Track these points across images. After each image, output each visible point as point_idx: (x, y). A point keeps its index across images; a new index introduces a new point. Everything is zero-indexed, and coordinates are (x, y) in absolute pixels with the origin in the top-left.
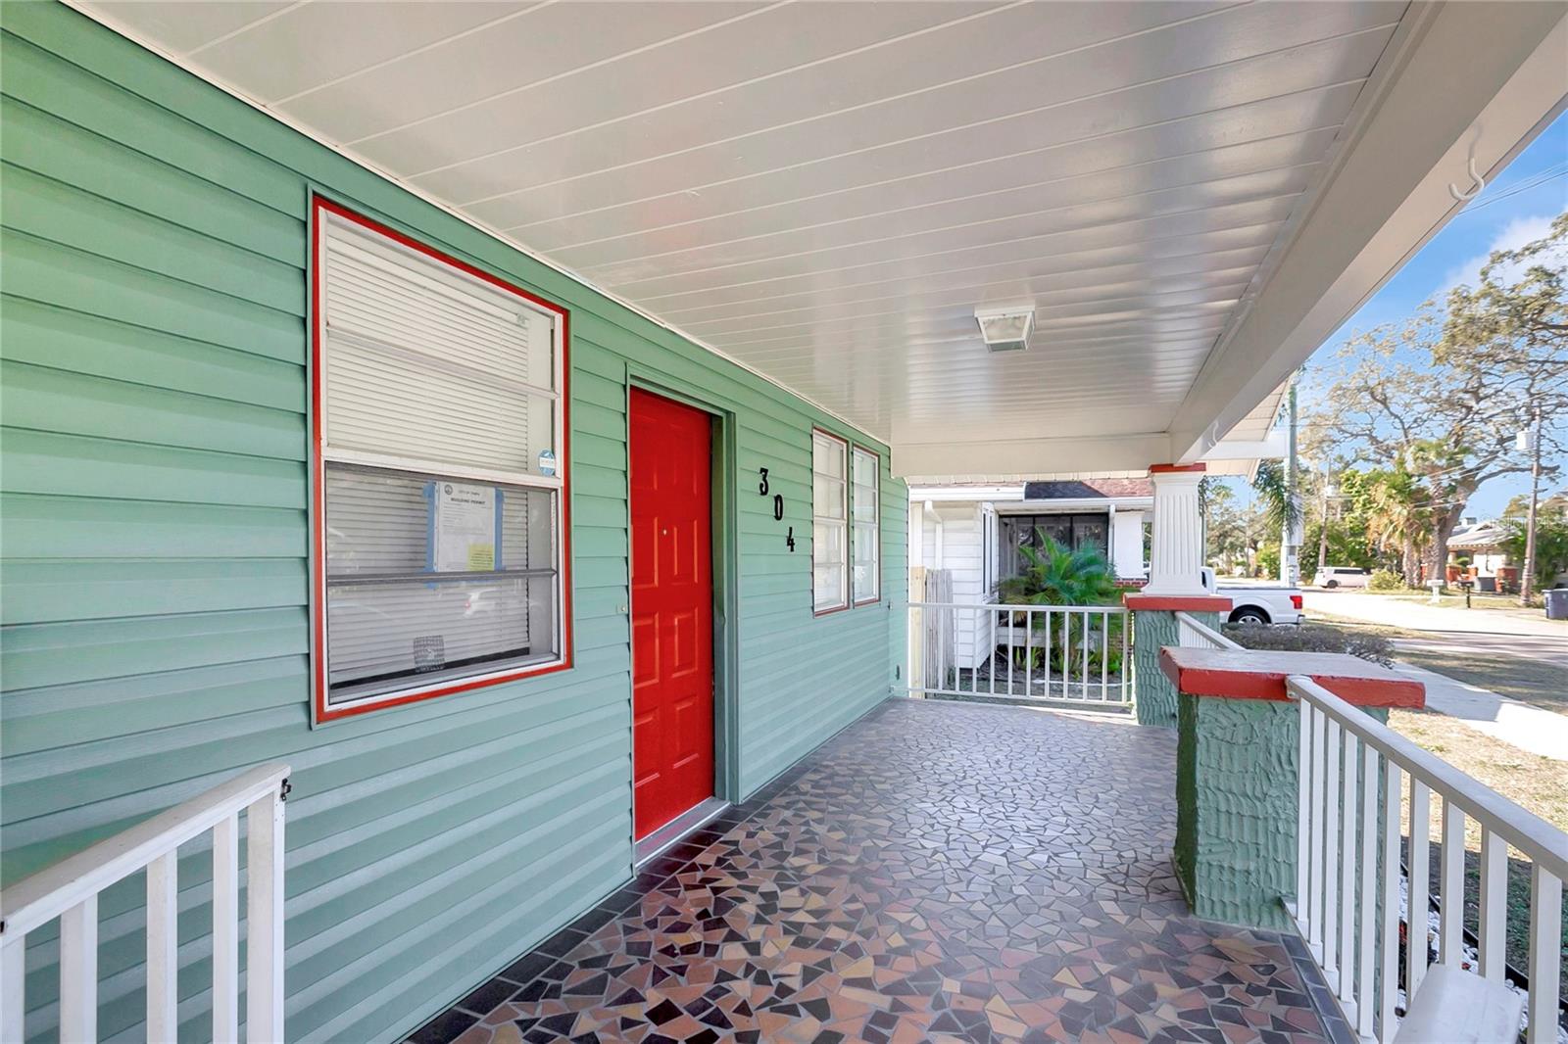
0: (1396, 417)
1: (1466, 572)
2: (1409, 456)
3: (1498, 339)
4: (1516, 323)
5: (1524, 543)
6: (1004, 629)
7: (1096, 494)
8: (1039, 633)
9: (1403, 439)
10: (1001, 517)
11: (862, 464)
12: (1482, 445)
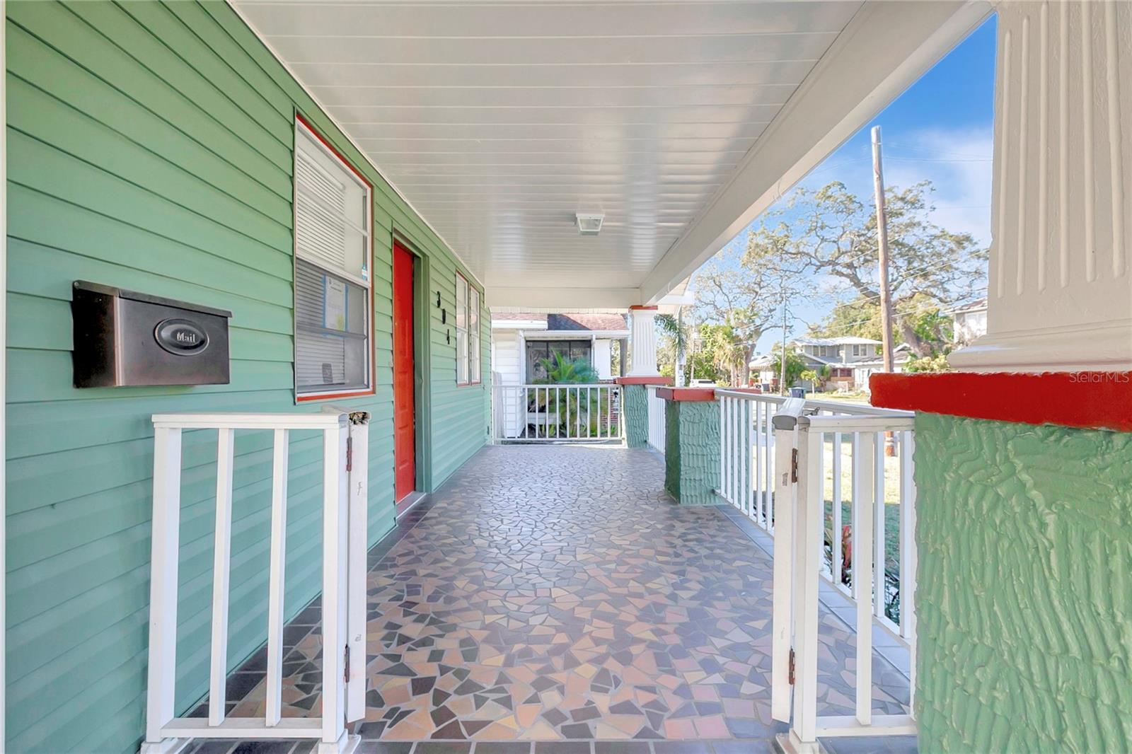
0: (726, 295)
1: (757, 381)
2: (732, 317)
3: (768, 256)
4: (775, 249)
5: (781, 365)
6: (532, 414)
7: (584, 328)
8: (554, 415)
9: (729, 308)
10: (527, 341)
11: (474, 294)
12: (762, 313)
